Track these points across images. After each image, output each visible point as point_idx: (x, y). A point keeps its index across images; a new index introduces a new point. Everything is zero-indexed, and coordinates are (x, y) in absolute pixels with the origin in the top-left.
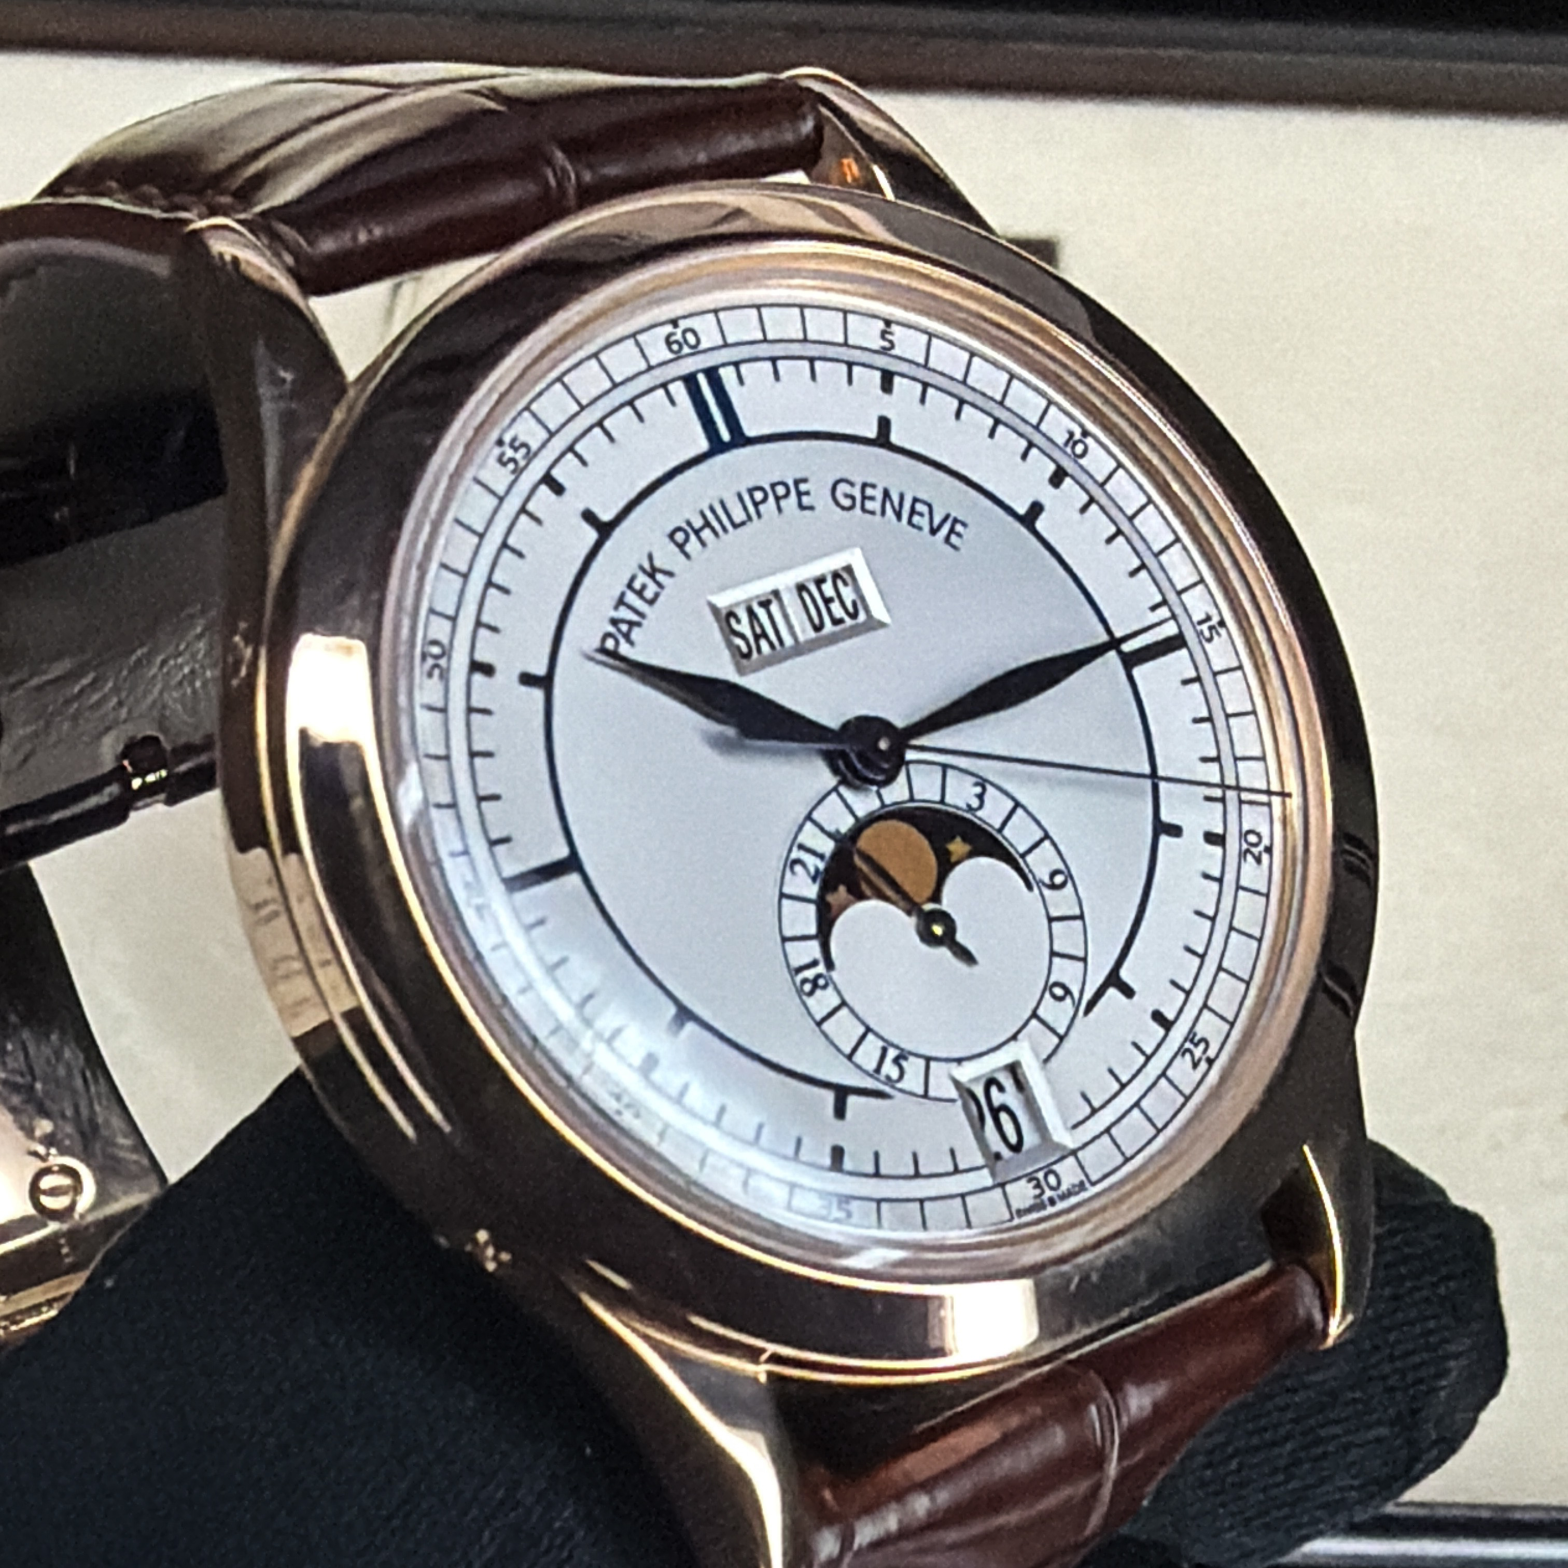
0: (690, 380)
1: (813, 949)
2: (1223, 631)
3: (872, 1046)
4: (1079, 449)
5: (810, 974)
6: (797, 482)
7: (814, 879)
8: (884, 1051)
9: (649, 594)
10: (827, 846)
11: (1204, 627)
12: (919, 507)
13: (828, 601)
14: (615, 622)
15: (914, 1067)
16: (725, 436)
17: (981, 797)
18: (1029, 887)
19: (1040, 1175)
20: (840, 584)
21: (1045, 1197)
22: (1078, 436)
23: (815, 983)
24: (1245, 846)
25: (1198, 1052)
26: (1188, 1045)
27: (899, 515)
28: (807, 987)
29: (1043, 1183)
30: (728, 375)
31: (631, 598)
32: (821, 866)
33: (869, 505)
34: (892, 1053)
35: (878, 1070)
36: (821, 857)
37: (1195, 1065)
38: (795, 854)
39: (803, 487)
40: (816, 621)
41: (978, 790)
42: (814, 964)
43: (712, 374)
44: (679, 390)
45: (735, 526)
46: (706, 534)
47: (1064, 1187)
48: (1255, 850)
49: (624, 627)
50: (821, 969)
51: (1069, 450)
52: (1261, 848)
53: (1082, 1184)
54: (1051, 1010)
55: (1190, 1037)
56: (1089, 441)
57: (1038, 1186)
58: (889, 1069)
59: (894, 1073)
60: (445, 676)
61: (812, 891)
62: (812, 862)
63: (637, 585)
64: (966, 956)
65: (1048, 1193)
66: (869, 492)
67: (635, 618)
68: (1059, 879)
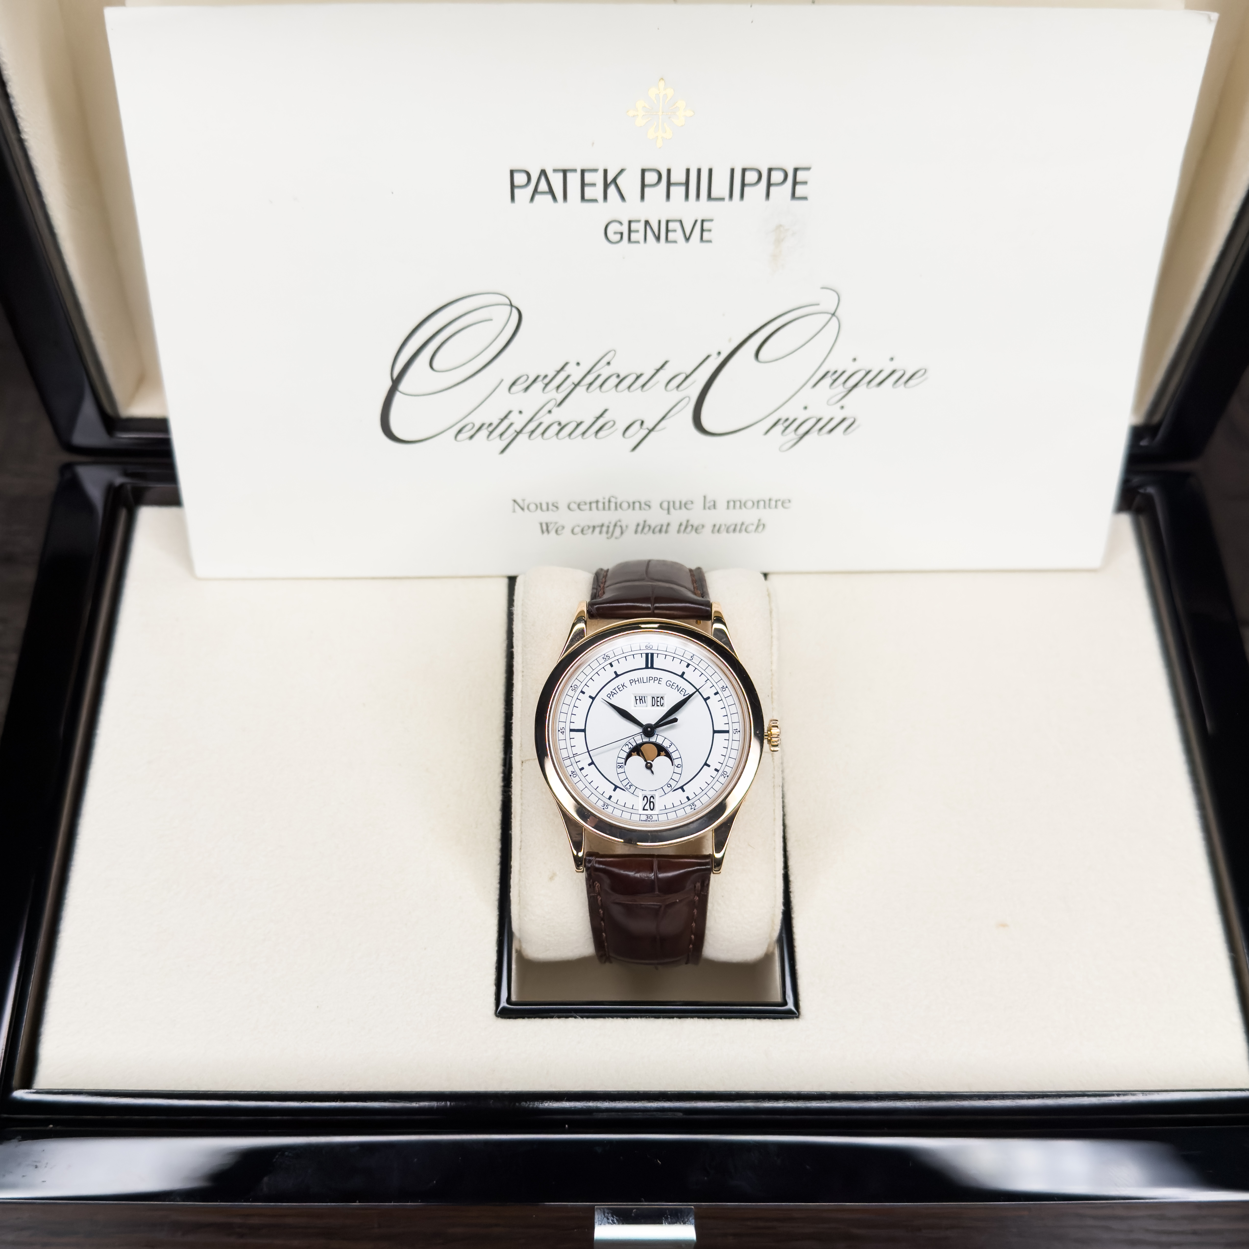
0: (647, 655)
1: (623, 761)
2: (739, 733)
3: (627, 781)
4: (724, 690)
5: (620, 765)
6: (660, 678)
7: (629, 749)
8: (629, 783)
9: (620, 689)
10: (634, 744)
11: (735, 731)
12: (683, 690)
13: (657, 701)
14: (611, 692)
15: (633, 788)
16: (649, 666)
17: (670, 746)
18: (673, 765)
19: (649, 816)
20: (662, 699)
21: (648, 820)
22: (725, 687)
23: (620, 767)
24: (723, 774)
25: (693, 807)
26: (692, 805)
27: (678, 691)
28: (619, 767)
29: (649, 817)
30: (655, 656)
31: (617, 689)
32: (632, 747)
33: (673, 687)
34: (630, 784)
35: (625, 786)
36: (632, 745)
37: (691, 809)
38: (628, 743)
39: (660, 680)
40: (654, 704)
41: (671, 745)
42: (622, 763)
43: (652, 655)
44: (644, 656)
45: (643, 682)
46: (636, 682)
47: (652, 820)
48: (725, 775)
49: (613, 694)
50: (623, 765)
51: (721, 689)
52: (726, 775)
53: (656, 821)
54: (666, 788)
55: (693, 804)
56: (727, 689)
57: (648, 817)
58: (628, 786)
59: (629, 787)
60: (575, 692)
61: (628, 751)
62: (630, 746)
63: (619, 687)
64: (652, 772)
65: (649, 819)
66: (674, 684)
67: (616, 693)
68: (679, 766)
